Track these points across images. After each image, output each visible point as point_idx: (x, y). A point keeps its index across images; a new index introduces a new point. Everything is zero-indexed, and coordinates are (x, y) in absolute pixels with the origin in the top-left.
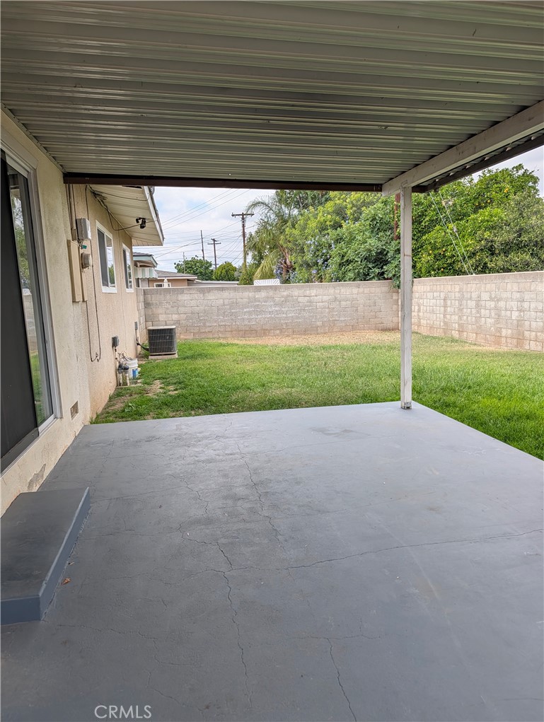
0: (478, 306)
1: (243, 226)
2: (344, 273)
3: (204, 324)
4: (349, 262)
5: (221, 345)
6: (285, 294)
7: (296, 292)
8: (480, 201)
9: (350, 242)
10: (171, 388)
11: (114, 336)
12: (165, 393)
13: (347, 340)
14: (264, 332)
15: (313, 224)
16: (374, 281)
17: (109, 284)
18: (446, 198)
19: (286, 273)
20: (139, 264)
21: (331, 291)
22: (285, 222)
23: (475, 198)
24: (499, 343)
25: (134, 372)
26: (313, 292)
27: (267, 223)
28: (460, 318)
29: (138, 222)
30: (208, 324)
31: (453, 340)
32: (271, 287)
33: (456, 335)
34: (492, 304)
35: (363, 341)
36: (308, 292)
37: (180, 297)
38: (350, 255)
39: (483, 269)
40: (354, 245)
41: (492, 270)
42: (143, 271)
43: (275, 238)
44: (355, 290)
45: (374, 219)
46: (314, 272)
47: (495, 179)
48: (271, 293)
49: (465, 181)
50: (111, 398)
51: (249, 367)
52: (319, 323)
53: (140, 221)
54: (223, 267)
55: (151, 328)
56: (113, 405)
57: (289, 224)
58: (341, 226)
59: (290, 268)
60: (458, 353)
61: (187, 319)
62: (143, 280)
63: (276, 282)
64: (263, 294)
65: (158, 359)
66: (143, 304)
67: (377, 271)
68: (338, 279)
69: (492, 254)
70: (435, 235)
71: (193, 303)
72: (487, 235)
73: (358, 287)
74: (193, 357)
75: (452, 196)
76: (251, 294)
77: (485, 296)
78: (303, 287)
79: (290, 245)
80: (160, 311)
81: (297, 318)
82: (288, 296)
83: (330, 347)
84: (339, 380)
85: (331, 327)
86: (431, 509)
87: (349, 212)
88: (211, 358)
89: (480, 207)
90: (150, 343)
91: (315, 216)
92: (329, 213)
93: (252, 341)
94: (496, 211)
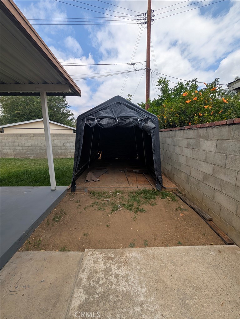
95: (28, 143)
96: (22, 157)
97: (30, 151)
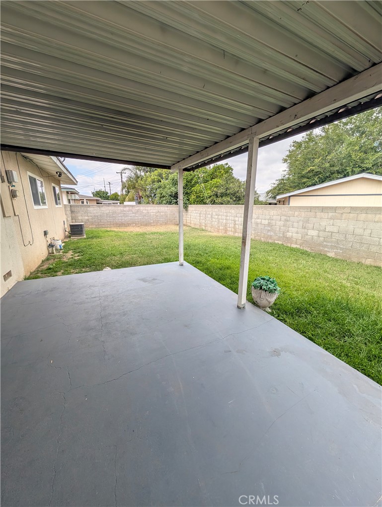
0: (212, 217)
1: (122, 178)
2: (162, 201)
3: (101, 221)
4: (164, 196)
5: (107, 231)
6: (137, 209)
7: (142, 208)
8: (213, 176)
9: (164, 188)
10: (76, 255)
11: (45, 230)
12: (72, 258)
13: (162, 229)
14: (128, 225)
15: (149, 180)
16: (173, 205)
17: (41, 204)
18: (200, 173)
19: (139, 200)
20: (70, 193)
21: (157, 208)
22: (139, 177)
23: (211, 175)
24: (219, 232)
25: (60, 246)
26: (149, 208)
27: (131, 177)
28: (205, 221)
29: (57, 173)
30: (102, 221)
31: (203, 230)
32: (131, 206)
33: (204, 228)
34: (217, 217)
35: (169, 230)
36: (147, 209)
37: (88, 209)
38: (164, 194)
39: (213, 203)
40: (166, 190)
41: (217, 204)
42: (71, 196)
43: (134, 185)
44: (166, 208)
45: (173, 180)
46: (150, 199)
47: (218, 168)
48: (131, 208)
49: (207, 167)
50: (43, 262)
51: (117, 243)
52: (152, 221)
53: (58, 173)
54: (113, 194)
55: (71, 224)
56: (43, 266)
57: (140, 178)
58: (160, 182)
59: (140, 197)
60: (204, 236)
61: (92, 219)
62: (72, 200)
63: (133, 203)
64: (127, 208)
65: (75, 238)
66: (70, 212)
67: (175, 201)
68: (160, 203)
69: (217, 197)
70: (196, 188)
71: (95, 211)
72: (215, 189)
73: (167, 207)
74: (92, 238)
75: (203, 173)
76: (122, 208)
77: (214, 214)
78: (145, 206)
79: (140, 188)
80: (79, 215)
81: (143, 219)
82: (138, 210)
83: (155, 233)
84: (156, 250)
85: (156, 223)
86: (186, 326)
87: (164, 176)
88: (101, 238)
89: (213, 178)
90: (71, 231)
91: (151, 176)
92: (156, 176)
93: (122, 229)
94: (219, 180)
95: (333, 225)
96: (313, 250)
97: (331, 242)
